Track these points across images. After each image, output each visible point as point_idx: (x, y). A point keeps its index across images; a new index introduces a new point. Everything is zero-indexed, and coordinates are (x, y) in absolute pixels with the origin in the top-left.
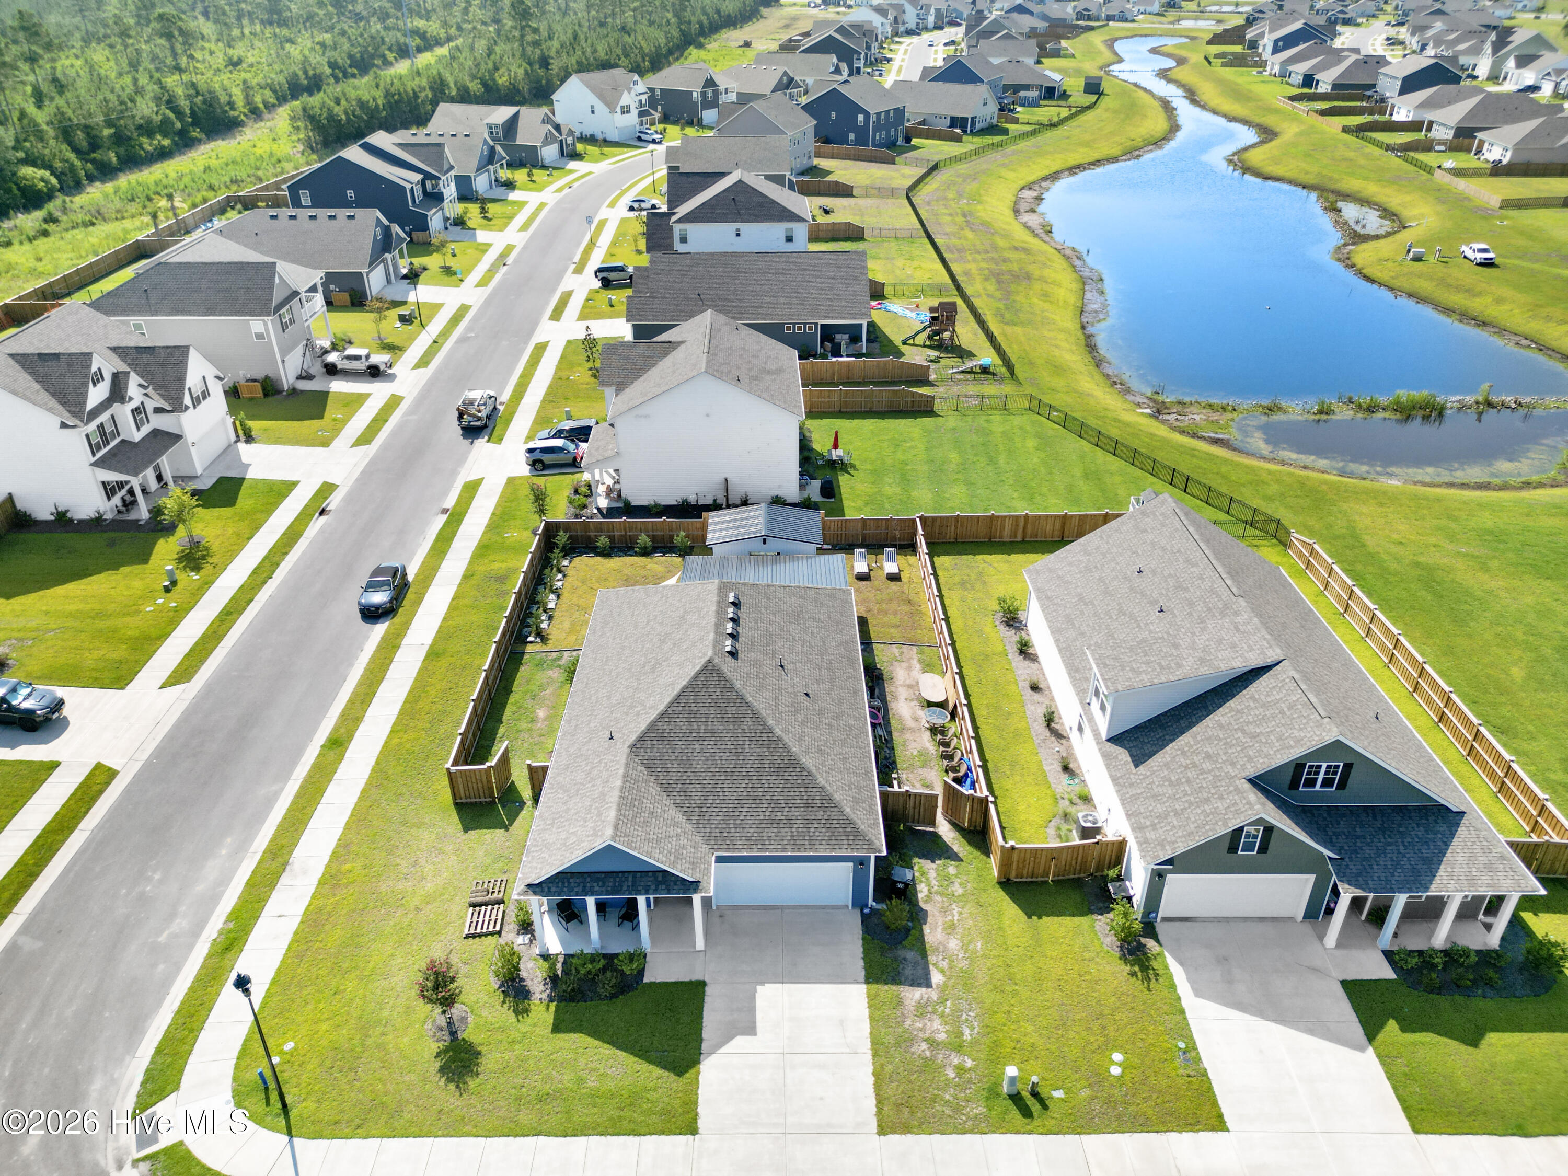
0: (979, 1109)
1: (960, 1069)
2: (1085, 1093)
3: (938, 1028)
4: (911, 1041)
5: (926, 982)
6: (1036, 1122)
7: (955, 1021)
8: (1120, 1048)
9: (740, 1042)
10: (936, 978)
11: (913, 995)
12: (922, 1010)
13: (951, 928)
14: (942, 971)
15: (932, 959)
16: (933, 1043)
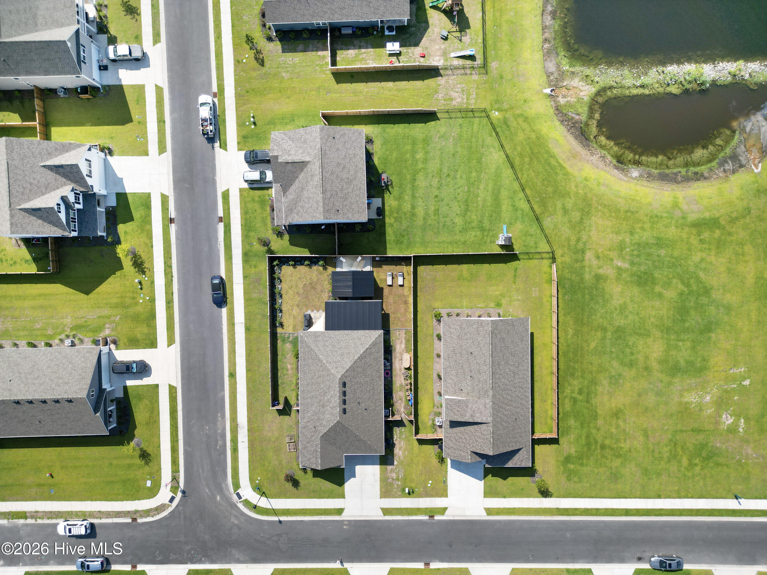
0: (400, 493)
1: (397, 485)
2: (422, 490)
3: (394, 475)
4: (388, 478)
5: (393, 464)
6: (411, 496)
7: (397, 473)
8: (432, 480)
9: (352, 479)
10: (396, 463)
11: (389, 467)
12: (392, 471)
13: (400, 449)
14: (397, 461)
15: (395, 458)
16: (393, 479)
